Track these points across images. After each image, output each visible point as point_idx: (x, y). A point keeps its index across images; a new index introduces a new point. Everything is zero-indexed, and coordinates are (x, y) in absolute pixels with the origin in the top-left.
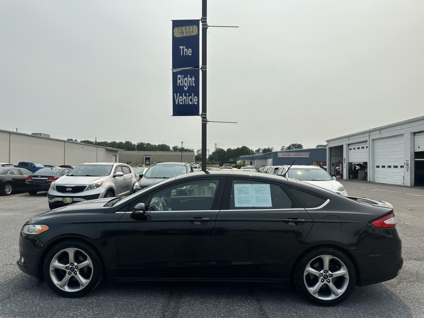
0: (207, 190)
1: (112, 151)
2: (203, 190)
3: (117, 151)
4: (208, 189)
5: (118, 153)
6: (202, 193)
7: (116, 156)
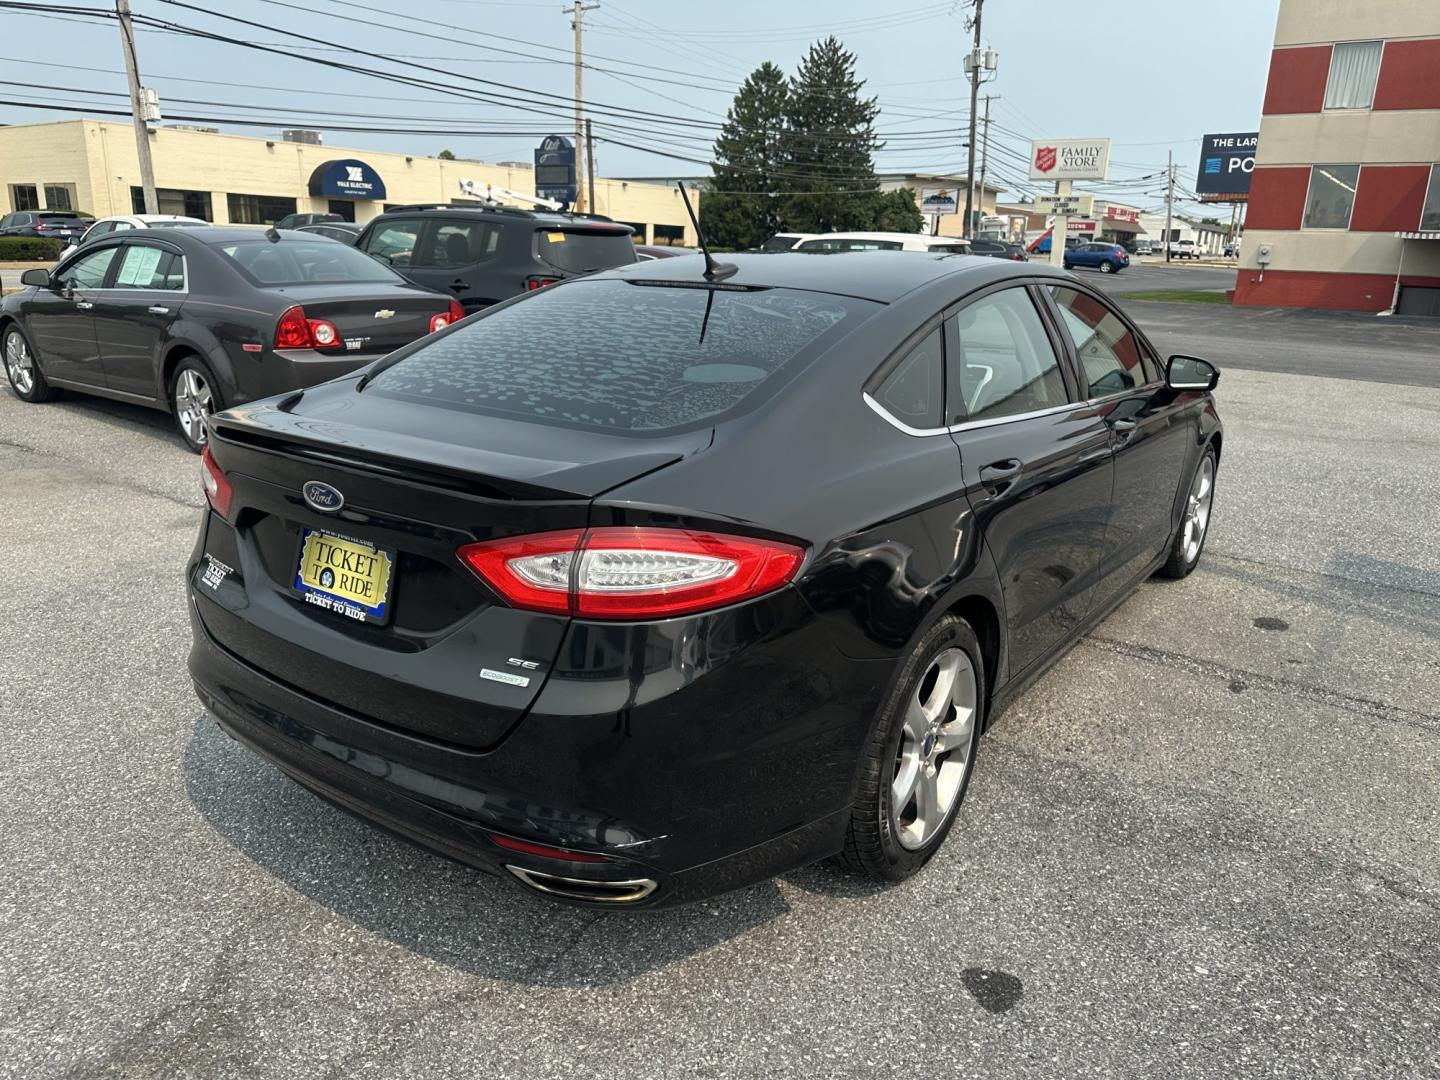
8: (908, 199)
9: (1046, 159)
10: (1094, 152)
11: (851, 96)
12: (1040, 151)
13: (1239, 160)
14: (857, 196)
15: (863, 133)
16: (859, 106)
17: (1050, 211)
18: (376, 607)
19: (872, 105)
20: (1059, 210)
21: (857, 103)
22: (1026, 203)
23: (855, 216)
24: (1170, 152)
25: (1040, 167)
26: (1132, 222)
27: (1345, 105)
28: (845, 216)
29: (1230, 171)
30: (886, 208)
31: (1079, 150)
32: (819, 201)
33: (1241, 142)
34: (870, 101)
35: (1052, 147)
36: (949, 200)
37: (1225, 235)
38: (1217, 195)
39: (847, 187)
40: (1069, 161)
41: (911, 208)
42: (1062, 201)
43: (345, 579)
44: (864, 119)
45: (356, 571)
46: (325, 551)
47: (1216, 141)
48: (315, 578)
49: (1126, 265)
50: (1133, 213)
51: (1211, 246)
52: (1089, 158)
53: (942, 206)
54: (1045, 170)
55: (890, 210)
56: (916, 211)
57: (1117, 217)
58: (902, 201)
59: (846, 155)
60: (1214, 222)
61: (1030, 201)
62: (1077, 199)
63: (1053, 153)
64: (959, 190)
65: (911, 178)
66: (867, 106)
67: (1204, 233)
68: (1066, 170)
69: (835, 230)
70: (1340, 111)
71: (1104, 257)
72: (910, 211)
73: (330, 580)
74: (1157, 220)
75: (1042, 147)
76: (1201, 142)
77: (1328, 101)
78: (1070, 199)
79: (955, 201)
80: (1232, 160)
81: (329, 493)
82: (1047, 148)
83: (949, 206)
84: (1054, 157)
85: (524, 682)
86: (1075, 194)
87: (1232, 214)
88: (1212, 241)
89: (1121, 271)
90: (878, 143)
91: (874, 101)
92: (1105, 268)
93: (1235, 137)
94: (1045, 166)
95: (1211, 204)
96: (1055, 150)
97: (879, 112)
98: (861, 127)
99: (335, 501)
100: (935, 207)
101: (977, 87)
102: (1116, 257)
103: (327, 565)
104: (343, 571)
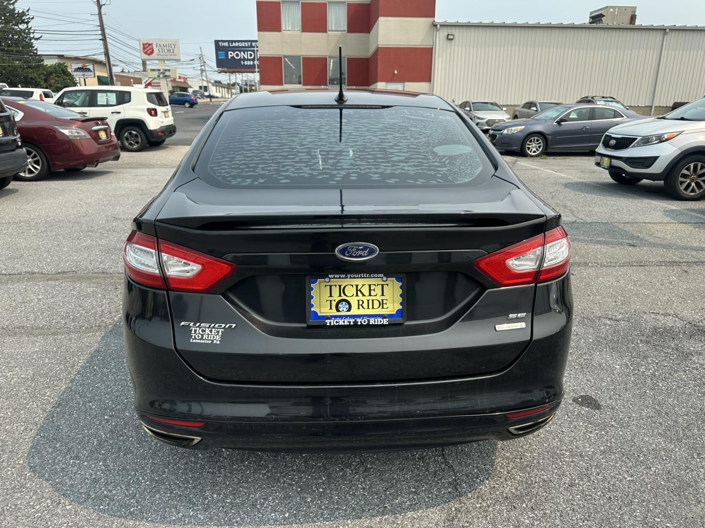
8: (64, 68)
9: (148, 49)
10: (173, 46)
11: (11, 7)
12: (144, 45)
13: (232, 53)
14: (30, 67)
15: (25, 30)
16: (18, 13)
17: (156, 76)
18: (395, 313)
19: (27, 14)
20: (161, 76)
21: (16, 12)
22: (124, 72)
23: (31, 78)
24: (201, 48)
25: (146, 53)
26: (185, 82)
27: (290, 29)
28: (25, 78)
29: (230, 58)
30: (51, 74)
31: (165, 45)
32: (5, 69)
33: (232, 44)
34: (25, 11)
35: (150, 43)
36: (89, 70)
37: (227, 88)
38: (226, 69)
39: (22, 61)
40: (161, 50)
41: (67, 74)
42: (162, 71)
43: (361, 303)
44: (23, 22)
45: (370, 295)
46: (335, 290)
47: (220, 43)
48: (331, 309)
49: (196, 103)
50: (184, 78)
51: (222, 94)
52: (171, 49)
53: (86, 73)
54: (149, 54)
55: (54, 75)
56: (69, 75)
57: (177, 80)
58: (60, 69)
59: (17, 43)
60: (219, 82)
61: (127, 71)
62: (169, 70)
63: (151, 46)
64: (93, 64)
65: (61, 57)
66: (23, 14)
67: (218, 87)
68: (160, 55)
69: (20, 86)
70: (289, 32)
71: (185, 100)
72: (67, 76)
73: (347, 306)
74: (195, 81)
75: (145, 43)
76: (214, 43)
77: (283, 27)
78: (166, 70)
79: (92, 70)
80: (229, 53)
81: (365, 248)
82: (148, 43)
83: (89, 73)
84: (152, 48)
85: (522, 325)
86: (167, 68)
87: (228, 78)
88: (222, 91)
89: (195, 106)
90: (37, 36)
91: (28, 11)
92: (187, 105)
93: (229, 41)
94: (148, 53)
95: (223, 73)
96: (152, 44)
97: (33, 18)
98: (23, 26)
99: (372, 252)
100: (81, 73)
101: (101, 8)
102: (191, 100)
103: (341, 298)
104: (358, 298)
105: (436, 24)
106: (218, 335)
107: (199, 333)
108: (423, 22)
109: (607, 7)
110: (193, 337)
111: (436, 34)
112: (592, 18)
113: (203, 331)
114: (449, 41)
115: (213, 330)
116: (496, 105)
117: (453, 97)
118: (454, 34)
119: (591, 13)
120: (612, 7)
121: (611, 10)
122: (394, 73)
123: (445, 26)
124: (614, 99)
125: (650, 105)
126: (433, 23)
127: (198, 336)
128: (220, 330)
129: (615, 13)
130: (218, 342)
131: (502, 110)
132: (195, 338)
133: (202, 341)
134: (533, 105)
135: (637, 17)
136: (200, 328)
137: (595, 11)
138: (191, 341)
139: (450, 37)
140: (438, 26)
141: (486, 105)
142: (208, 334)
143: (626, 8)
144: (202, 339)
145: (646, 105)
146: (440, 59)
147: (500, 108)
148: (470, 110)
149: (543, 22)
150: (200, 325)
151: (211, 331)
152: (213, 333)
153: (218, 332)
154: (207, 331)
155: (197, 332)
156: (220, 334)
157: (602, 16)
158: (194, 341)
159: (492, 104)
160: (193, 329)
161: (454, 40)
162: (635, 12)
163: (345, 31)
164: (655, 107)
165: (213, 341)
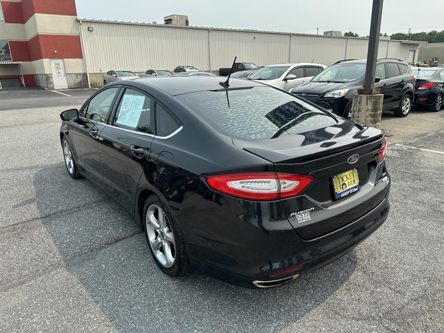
0: (365, 100)
1: (409, 45)
2: (359, 101)
3: (417, 45)
4: (367, 99)
5: (419, 47)
6: (358, 104)
7: (415, 51)
18: (358, 184)
45: (350, 179)
46: (341, 180)
48: (341, 189)
73: (345, 186)
81: (356, 157)
103: (343, 183)
104: (348, 181)
105: (79, 20)
106: (308, 215)
107: (300, 217)
108: (69, 19)
109: (173, 15)
110: (299, 220)
111: (80, 27)
112: (166, 21)
113: (302, 216)
114: (90, 32)
115: (305, 213)
116: (131, 72)
117: (100, 68)
118: (92, 27)
119: (165, 18)
120: (176, 15)
121: (176, 17)
122: (55, 53)
123: (85, 21)
124: (194, 67)
125: (209, 70)
126: (76, 20)
127: (301, 219)
128: (308, 213)
129: (177, 18)
130: (310, 219)
131: (136, 75)
132: (300, 221)
133: (304, 221)
134: (152, 72)
135: (189, 21)
136: (300, 215)
137: (167, 17)
138: (299, 222)
139: (90, 29)
140: (81, 22)
141: (124, 72)
142: (304, 217)
143: (182, 16)
144: (303, 220)
145: (207, 70)
146: (86, 43)
147: (134, 74)
148: (116, 76)
149: (126, 21)
150: (300, 213)
151: (305, 215)
152: (306, 215)
153: (308, 214)
154: (303, 215)
155: (299, 217)
156: (309, 214)
157: (171, 20)
158: (300, 222)
159: (128, 72)
160: (297, 216)
161: (93, 31)
162: (187, 19)
163: (3, 21)
164: (212, 71)
165: (308, 219)
